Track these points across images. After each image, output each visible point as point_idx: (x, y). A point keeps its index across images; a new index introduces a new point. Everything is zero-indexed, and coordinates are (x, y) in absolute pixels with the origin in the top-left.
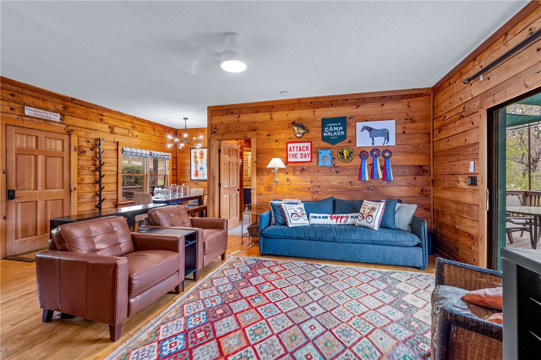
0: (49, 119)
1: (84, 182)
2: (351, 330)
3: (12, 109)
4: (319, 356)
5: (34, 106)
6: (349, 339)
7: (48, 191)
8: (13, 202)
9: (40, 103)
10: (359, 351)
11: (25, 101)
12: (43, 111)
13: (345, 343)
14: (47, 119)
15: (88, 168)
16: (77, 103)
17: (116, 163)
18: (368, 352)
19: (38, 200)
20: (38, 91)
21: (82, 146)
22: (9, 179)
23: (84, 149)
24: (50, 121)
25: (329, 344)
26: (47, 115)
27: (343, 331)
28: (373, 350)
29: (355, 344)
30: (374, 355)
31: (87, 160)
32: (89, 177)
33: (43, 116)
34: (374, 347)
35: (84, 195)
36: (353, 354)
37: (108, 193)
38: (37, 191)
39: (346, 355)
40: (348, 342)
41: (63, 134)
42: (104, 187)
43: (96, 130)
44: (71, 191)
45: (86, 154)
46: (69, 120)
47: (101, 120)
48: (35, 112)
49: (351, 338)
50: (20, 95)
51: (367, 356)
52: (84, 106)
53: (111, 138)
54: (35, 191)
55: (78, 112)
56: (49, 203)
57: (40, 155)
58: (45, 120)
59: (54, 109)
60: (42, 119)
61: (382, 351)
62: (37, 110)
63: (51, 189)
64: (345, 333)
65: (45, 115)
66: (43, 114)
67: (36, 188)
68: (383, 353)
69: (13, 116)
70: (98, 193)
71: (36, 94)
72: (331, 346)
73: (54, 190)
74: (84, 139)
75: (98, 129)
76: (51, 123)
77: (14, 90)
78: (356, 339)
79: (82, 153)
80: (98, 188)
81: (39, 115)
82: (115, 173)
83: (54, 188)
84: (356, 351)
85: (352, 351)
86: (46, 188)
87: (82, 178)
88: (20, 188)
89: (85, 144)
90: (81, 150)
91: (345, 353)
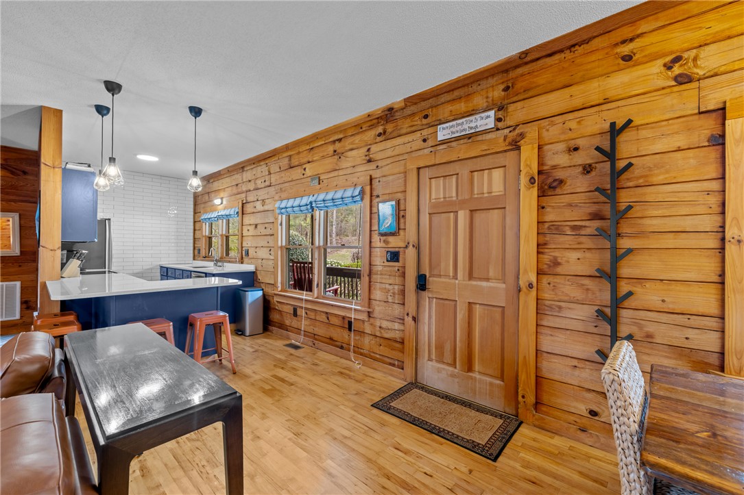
0: (473, 131)
1: (559, 270)
3: (425, 141)
5: (453, 117)
7: (474, 283)
8: (425, 294)
9: (462, 107)
11: (441, 117)
12: (464, 120)
14: (471, 131)
15: (574, 228)
16: (538, 56)
17: (714, 200)
19: (457, 299)
20: (456, 86)
21: (554, 167)
22: (421, 256)
23: (559, 174)
24: (476, 134)
26: (471, 125)
31: (570, 205)
32: (578, 255)
33: (464, 130)
35: (560, 308)
37: (664, 318)
38: (457, 282)
41: (505, 151)
42: (630, 294)
43: (607, 101)
44: (520, 291)
45: (567, 188)
46: (518, 112)
47: (627, 58)
48: (452, 129)
50: (434, 110)
52: (561, 51)
53: (686, 101)
54: (453, 281)
55: (542, 79)
56: (478, 310)
57: (461, 209)
58: (469, 136)
59: (484, 106)
60: (464, 137)
62: (455, 123)
63: (480, 279)
65: (467, 126)
66: (465, 126)
67: (455, 277)
69: (425, 151)
70: (608, 311)
71: (456, 93)
73: (484, 284)
74: (561, 147)
75: (611, 94)
76: (480, 138)
77: (428, 106)
79: (554, 188)
80: (606, 297)
81: (457, 132)
82: (713, 242)
83: (487, 279)
86: (471, 277)
87: (555, 258)
88: (436, 272)
89: (563, 160)
90: (550, 180)
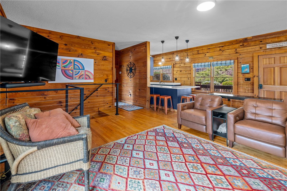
0: (281, 46)
2: (137, 177)
3: (261, 48)
4: (135, 157)
5: (272, 42)
6: (133, 170)
8: (262, 90)
9: (276, 40)
10: (124, 168)
11: (267, 42)
12: (277, 43)
13: (132, 167)
14: (280, 46)
18: (121, 171)
19: (275, 91)
20: (274, 34)
22: (260, 80)
24: (282, 47)
25: (137, 162)
26: (280, 45)
27: (139, 173)
28: (119, 173)
29: (128, 170)
30: (117, 171)
34: (120, 175)
36: (125, 165)
39: (127, 163)
40: (131, 169)
48: (272, 46)
49: (132, 171)
50: (265, 40)
51: (120, 168)
54: (274, 86)
56: (284, 93)
57: (276, 67)
58: (279, 48)
59: (285, 40)
60: (277, 48)
61: (115, 175)
62: (273, 44)
63: (284, 85)
64: (137, 173)
65: (279, 45)
66: (278, 45)
67: (274, 84)
68: (114, 175)
69: (261, 51)
71: (273, 36)
72: (136, 162)
76: (283, 48)
77: (262, 39)
78: (130, 173)
81: (275, 46)
84: (125, 167)
85: (127, 166)
86: (281, 85)
88: (266, 84)
91: (128, 164)
